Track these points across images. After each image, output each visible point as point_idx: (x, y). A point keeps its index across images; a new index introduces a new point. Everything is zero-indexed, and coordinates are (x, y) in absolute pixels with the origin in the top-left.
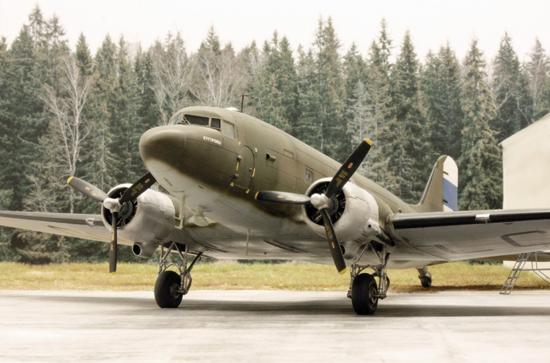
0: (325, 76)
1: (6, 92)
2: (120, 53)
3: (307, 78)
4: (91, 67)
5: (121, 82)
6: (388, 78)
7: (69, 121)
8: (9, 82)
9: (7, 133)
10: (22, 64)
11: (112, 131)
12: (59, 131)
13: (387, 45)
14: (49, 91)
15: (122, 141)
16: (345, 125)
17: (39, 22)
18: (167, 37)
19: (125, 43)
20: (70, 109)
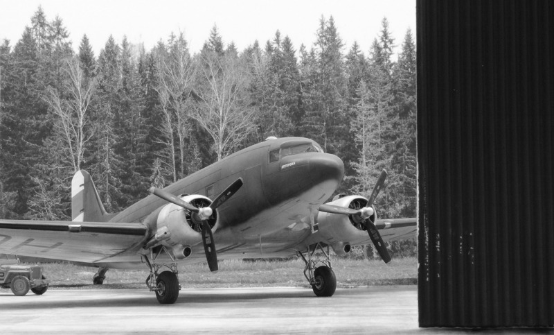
0: (328, 75)
1: (10, 94)
2: (123, 55)
3: (309, 77)
4: (94, 68)
5: (125, 83)
6: (390, 77)
7: (73, 123)
8: (12, 84)
9: (11, 135)
10: (26, 66)
11: (116, 132)
12: (63, 133)
13: (388, 44)
14: (53, 93)
15: (126, 142)
16: (348, 124)
17: (42, 25)
18: (170, 38)
19: (128, 45)
20: (74, 111)
